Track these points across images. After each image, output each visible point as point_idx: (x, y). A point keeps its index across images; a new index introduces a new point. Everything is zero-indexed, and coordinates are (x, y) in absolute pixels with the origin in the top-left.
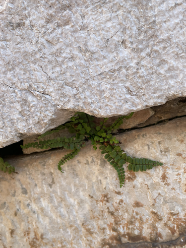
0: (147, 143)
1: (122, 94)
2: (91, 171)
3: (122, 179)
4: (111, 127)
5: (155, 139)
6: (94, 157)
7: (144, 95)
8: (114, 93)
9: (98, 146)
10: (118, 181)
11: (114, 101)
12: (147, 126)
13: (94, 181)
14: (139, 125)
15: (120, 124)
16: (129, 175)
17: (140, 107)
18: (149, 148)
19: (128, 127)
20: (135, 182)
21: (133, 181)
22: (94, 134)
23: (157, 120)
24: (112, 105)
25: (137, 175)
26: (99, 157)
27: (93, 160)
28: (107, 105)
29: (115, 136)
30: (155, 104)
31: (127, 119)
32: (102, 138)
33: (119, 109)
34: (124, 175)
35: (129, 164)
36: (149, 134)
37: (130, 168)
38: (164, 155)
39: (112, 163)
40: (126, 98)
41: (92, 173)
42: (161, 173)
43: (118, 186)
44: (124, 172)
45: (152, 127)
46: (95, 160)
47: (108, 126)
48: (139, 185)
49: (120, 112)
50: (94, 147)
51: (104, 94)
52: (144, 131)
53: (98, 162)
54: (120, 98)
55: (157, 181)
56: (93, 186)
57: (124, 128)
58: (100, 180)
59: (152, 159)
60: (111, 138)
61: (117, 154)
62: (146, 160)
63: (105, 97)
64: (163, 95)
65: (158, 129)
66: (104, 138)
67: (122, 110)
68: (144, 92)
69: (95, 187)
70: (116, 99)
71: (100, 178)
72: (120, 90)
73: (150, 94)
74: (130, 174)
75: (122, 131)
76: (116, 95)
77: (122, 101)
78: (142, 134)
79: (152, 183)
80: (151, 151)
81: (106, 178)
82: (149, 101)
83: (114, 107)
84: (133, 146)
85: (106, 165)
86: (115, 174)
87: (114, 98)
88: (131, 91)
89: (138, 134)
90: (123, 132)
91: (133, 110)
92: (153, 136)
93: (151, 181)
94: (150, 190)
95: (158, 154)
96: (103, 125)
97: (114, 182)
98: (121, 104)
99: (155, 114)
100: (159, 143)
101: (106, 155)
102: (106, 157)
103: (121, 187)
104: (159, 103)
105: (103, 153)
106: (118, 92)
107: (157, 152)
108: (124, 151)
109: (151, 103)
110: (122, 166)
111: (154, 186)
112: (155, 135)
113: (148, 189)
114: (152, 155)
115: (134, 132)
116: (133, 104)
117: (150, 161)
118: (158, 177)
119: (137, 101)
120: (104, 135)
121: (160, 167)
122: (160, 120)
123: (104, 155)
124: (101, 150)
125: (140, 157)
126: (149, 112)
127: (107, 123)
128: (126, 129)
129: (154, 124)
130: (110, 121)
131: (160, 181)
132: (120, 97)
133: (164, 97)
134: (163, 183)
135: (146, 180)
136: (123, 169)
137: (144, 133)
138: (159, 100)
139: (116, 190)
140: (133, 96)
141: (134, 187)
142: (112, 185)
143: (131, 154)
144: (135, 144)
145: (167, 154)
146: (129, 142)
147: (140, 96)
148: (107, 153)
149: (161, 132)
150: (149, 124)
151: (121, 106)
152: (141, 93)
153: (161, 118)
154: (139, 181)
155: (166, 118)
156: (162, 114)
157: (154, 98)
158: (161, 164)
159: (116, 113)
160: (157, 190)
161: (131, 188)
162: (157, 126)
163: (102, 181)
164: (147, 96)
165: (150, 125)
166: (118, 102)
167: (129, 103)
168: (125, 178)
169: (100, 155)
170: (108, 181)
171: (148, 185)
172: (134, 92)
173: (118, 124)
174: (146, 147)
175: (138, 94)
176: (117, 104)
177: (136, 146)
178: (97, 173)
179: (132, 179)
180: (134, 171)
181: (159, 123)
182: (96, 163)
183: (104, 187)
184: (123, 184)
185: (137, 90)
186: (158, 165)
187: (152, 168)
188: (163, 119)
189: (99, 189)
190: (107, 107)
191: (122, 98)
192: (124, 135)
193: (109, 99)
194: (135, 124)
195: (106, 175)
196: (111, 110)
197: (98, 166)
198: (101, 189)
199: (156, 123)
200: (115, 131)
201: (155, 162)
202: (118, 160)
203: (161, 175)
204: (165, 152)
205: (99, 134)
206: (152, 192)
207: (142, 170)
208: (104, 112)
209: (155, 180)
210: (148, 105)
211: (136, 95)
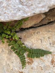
0: (40, 38)
1: (16, 4)
2: (2, 58)
3: (23, 63)
4: (14, 27)
5: (46, 35)
6: (3, 48)
7: (32, 5)
8: (10, 4)
9: (6, 40)
10: (21, 65)
11: (11, 10)
12: (40, 26)
13: (4, 65)
14: (34, 25)
15: (20, 25)
16: (28, 61)
17: (29, 15)
18: (42, 42)
19: (26, 27)
20: (32, 65)
21: (31, 64)
22: (2, 32)
23: (47, 21)
24: (9, 12)
25: (34, 61)
26: (7, 48)
27: (2, 50)
28: (5, 13)
29: (18, 33)
30: (40, 12)
31: (25, 21)
32: (8, 35)
33: (14, 15)
34: (25, 61)
35: (28, 53)
36: (41, 31)
37: (28, 56)
38: (52, 46)
39: (16, 52)
40: (19, 8)
41: (3, 59)
42: (51, 59)
43: (21, 68)
44: (25, 58)
45: (44, 26)
46: (4, 50)
47: (12, 26)
48: (36, 67)
49: (15, 18)
50: (2, 41)
51: (2, 4)
52: (38, 30)
53: (6, 52)
54: (14, 8)
55: (48, 64)
56: (4, 68)
57: (24, 28)
58: (9, 64)
59: (44, 49)
60: (14, 35)
61: (19, 46)
62: (40, 50)
63: (4, 7)
64: (45, 5)
65: (48, 28)
66: (9, 35)
67: (16, 17)
68: (32, 2)
69: (5, 69)
70: (11, 8)
71: (8, 63)
72: (14, 1)
73: (36, 4)
74: (29, 59)
75: (22, 30)
76: (11, 5)
77: (16, 10)
78: (36, 32)
79: (45, 66)
80: (43, 43)
81: (13, 62)
82: (36, 10)
83: (10, 14)
84: (31, 40)
85: (12, 54)
86: (18, 60)
87: (10, 8)
88: (22, 2)
89: (34, 32)
90: (24, 30)
91: (24, 16)
92: (44, 33)
93: (44, 64)
94: (43, 71)
95: (48, 46)
96: (8, 25)
97: (18, 65)
98: (15, 12)
99: (46, 17)
100: (49, 38)
101: (12, 47)
102: (12, 48)
103: (23, 69)
104: (43, 11)
105: (9, 45)
106: (12, 3)
107: (47, 44)
108: (24, 44)
109: (37, 11)
110: (23, 54)
111: (46, 68)
112: (46, 32)
113: (42, 70)
114: (44, 46)
115: (31, 30)
116: (24, 12)
117: (43, 51)
118: (49, 62)
119: (27, 9)
120: (9, 33)
121: (50, 55)
122: (50, 21)
123: (11, 46)
124: (8, 44)
125: (35, 48)
126: (41, 16)
127: (11, 24)
128: (25, 28)
129: (45, 25)
130: (14, 23)
131: (50, 64)
132: (14, 6)
133: (47, 7)
134: (52, 66)
135: (40, 63)
136: (24, 56)
137: (38, 31)
138: (43, 9)
139: (20, 71)
140: (24, 6)
141: (32, 69)
142: (17, 67)
143: (29, 46)
144: (32, 39)
145: (54, 45)
146: (28, 37)
147: (29, 6)
148: (12, 46)
149: (50, 30)
150: (41, 24)
151: (15, 14)
152: (30, 3)
153: (50, 20)
154: (36, 64)
155: (53, 20)
156: (51, 17)
157: (39, 7)
158: (50, 53)
159: (12, 19)
160: (48, 70)
161: (30, 69)
162: (47, 26)
163: (10, 65)
164: (34, 6)
165: (43, 25)
166: (13, 10)
167: (21, 11)
168: (25, 62)
169: (7, 46)
170: (14, 64)
171: (42, 67)
172: (25, 3)
173: (19, 25)
174: (40, 41)
175: (27, 4)
176: (12, 12)
177: (33, 40)
178: (6, 59)
179: (30, 63)
180: (31, 57)
181: (49, 23)
182: (5, 52)
183: (11, 68)
184: (24, 66)
185: (26, 1)
186: (48, 54)
187: (44, 56)
188: (52, 20)
189: (8, 70)
190: (5, 15)
191: (16, 8)
192: (24, 32)
193: (7, 8)
194: (32, 24)
195: (13, 61)
196: (8, 17)
197: (7, 54)
198: (9, 70)
199: (46, 23)
200: (18, 30)
201: (46, 51)
202: (20, 50)
203: (50, 60)
204: (53, 44)
205: (5, 32)
206: (44, 71)
207: (37, 57)
208: (3, 18)
209: (46, 64)
210: (35, 12)
211: (26, 5)
